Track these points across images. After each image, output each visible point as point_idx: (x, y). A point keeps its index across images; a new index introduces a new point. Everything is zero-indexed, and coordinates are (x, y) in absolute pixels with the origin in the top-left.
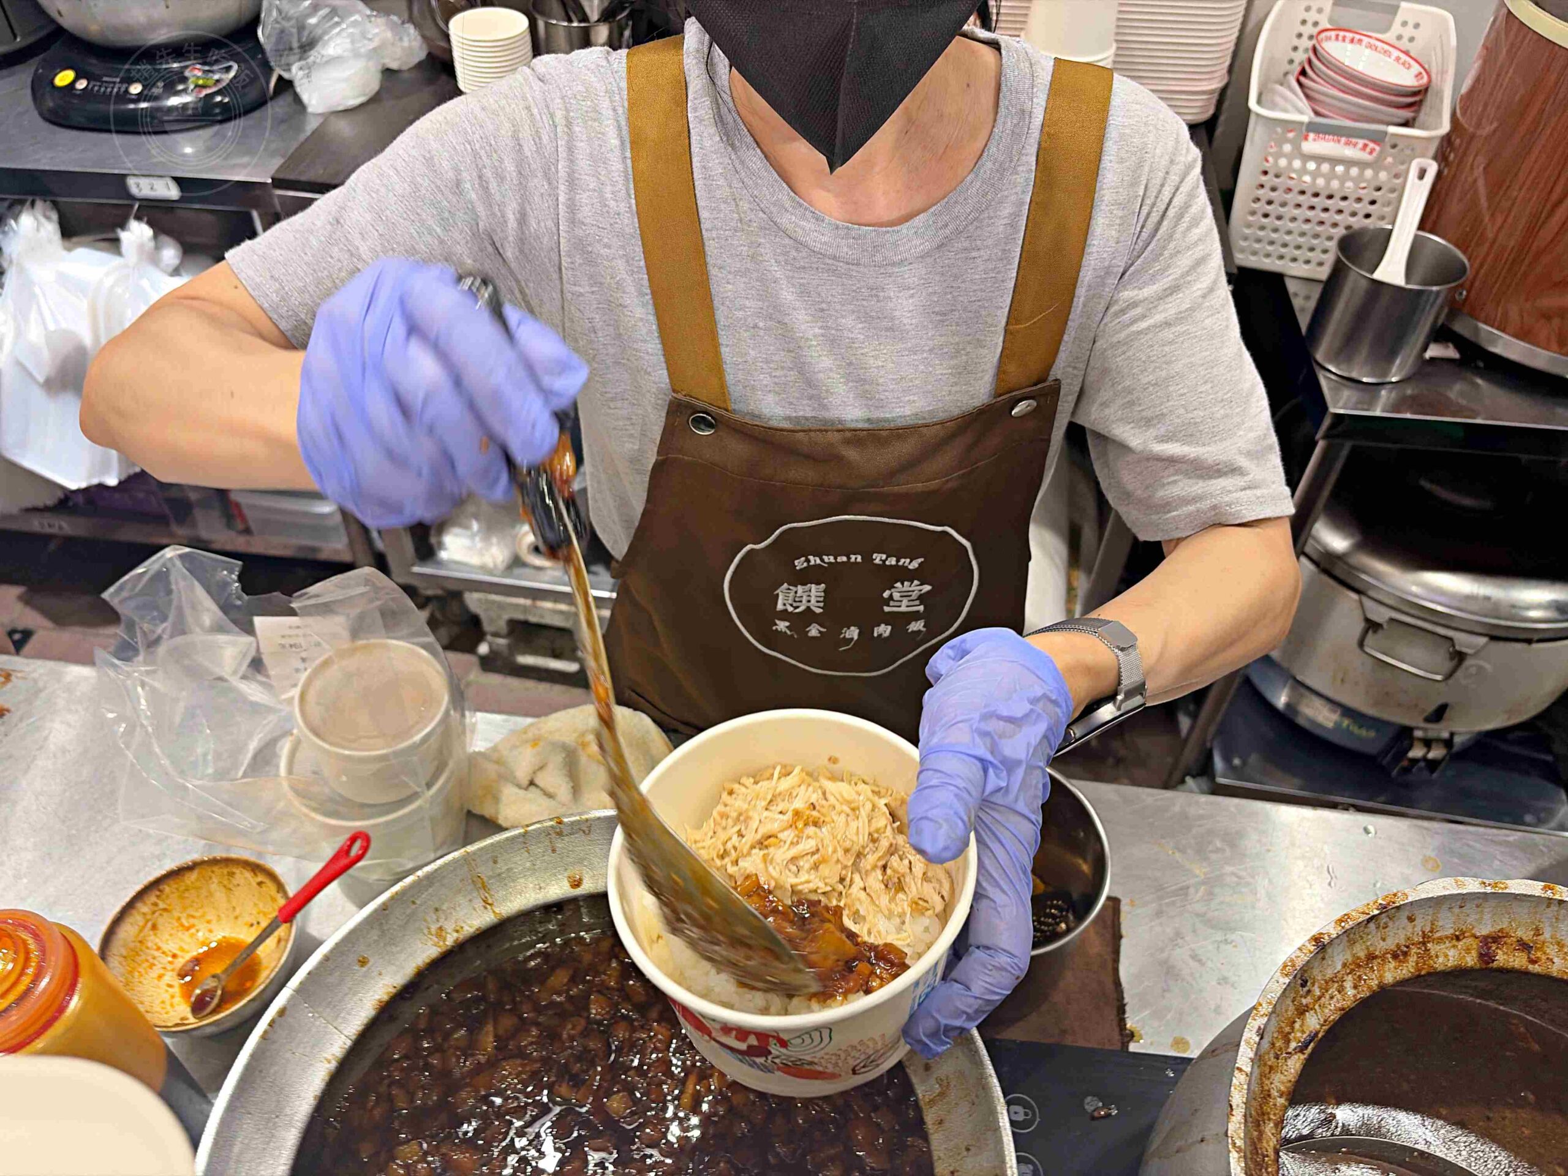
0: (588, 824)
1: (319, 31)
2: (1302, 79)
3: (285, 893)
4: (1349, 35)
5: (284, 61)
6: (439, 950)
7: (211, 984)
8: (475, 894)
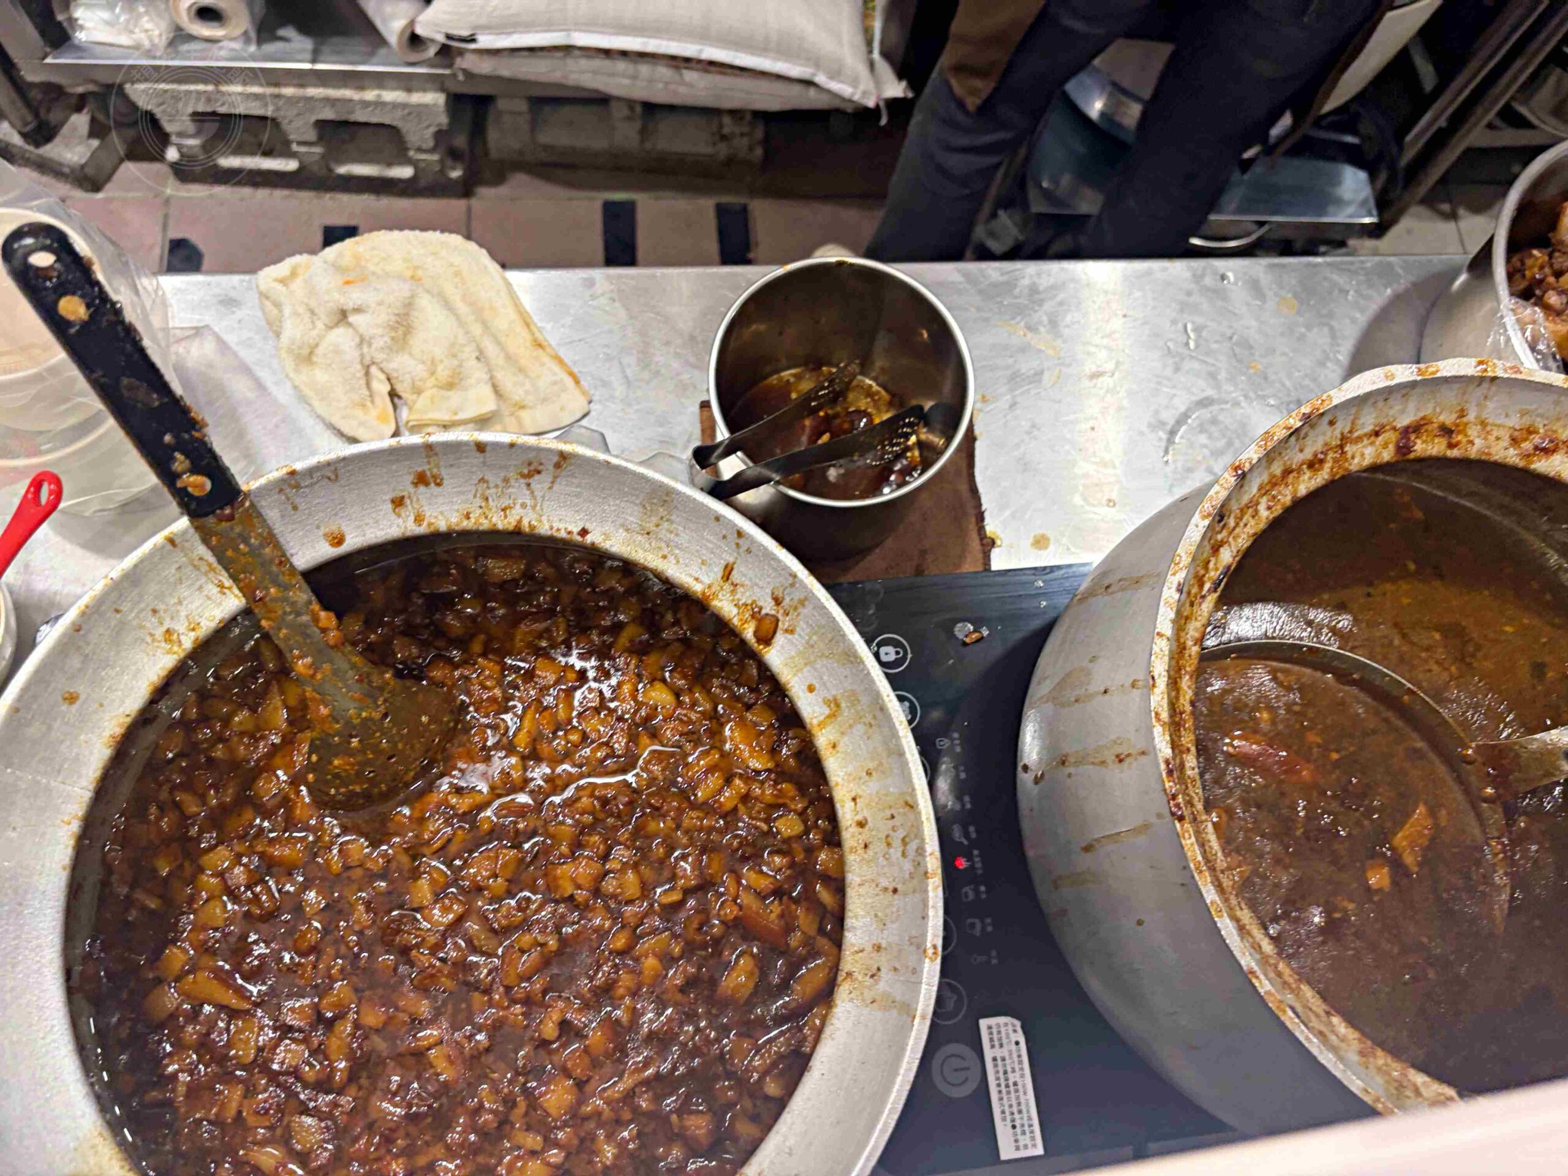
0: (332, 468)
6: (176, 657)
8: (203, 580)
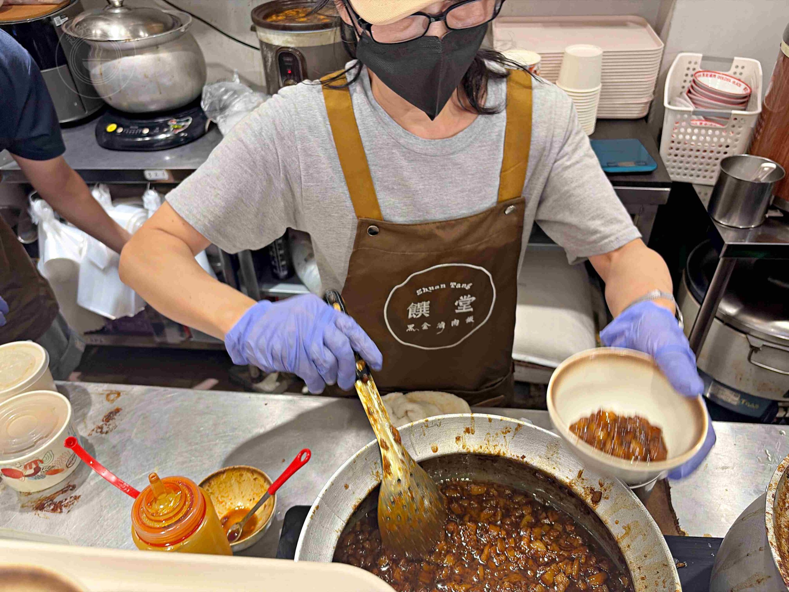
1: (228, 102)
2: (690, 95)
3: (269, 482)
4: (709, 74)
5: (213, 115)
7: (235, 527)
